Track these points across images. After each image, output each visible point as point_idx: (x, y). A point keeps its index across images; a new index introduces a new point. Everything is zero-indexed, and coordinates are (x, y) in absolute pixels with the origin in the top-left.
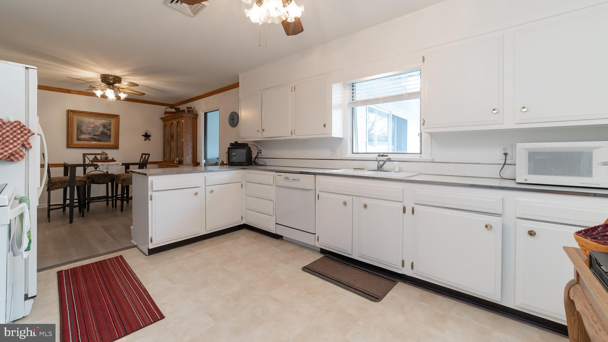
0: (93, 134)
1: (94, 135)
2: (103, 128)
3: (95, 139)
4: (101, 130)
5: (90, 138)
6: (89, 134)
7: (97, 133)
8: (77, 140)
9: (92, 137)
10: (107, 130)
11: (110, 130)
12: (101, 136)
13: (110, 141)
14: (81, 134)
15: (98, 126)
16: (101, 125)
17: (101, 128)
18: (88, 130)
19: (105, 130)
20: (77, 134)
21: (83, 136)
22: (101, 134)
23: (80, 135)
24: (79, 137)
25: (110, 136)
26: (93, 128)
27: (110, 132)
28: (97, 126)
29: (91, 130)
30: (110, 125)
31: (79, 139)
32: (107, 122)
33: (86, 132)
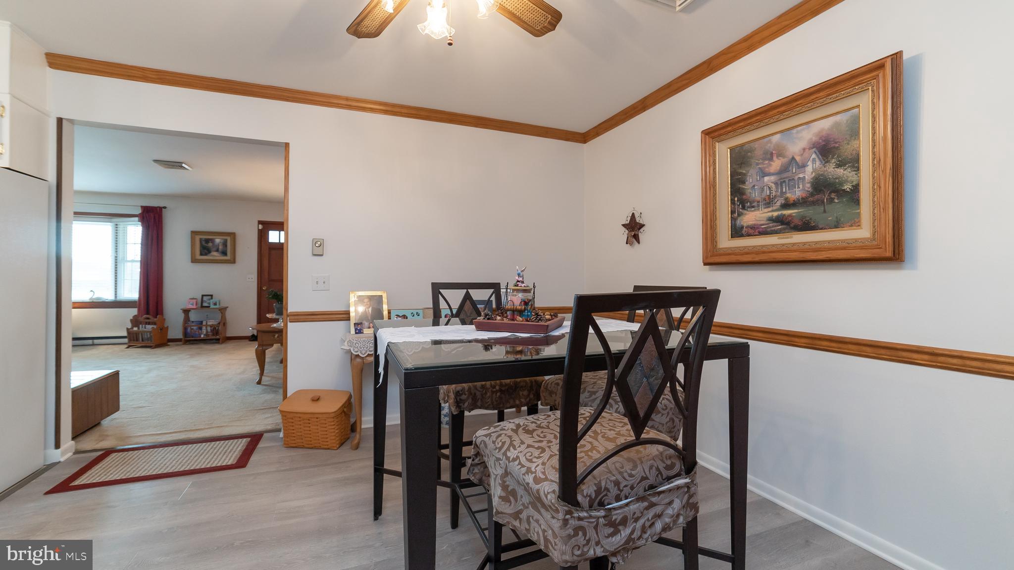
0: (780, 202)
1: (786, 205)
2: (818, 163)
3: (788, 224)
4: (814, 170)
5: (771, 219)
6: (769, 202)
7: (797, 193)
8: (732, 237)
9: (775, 214)
10: (838, 166)
11: (854, 163)
12: (814, 203)
13: (855, 223)
14: (744, 208)
15: (798, 158)
16: (810, 148)
17: (810, 163)
18: (762, 189)
19: (832, 170)
20: (733, 212)
21: (750, 218)
22: (812, 195)
23: (740, 215)
24: (738, 222)
25: (856, 189)
26: (780, 172)
27: (858, 169)
28: (793, 158)
29: (773, 186)
30: (854, 132)
31: (737, 232)
32: (837, 125)
33: (758, 198)
